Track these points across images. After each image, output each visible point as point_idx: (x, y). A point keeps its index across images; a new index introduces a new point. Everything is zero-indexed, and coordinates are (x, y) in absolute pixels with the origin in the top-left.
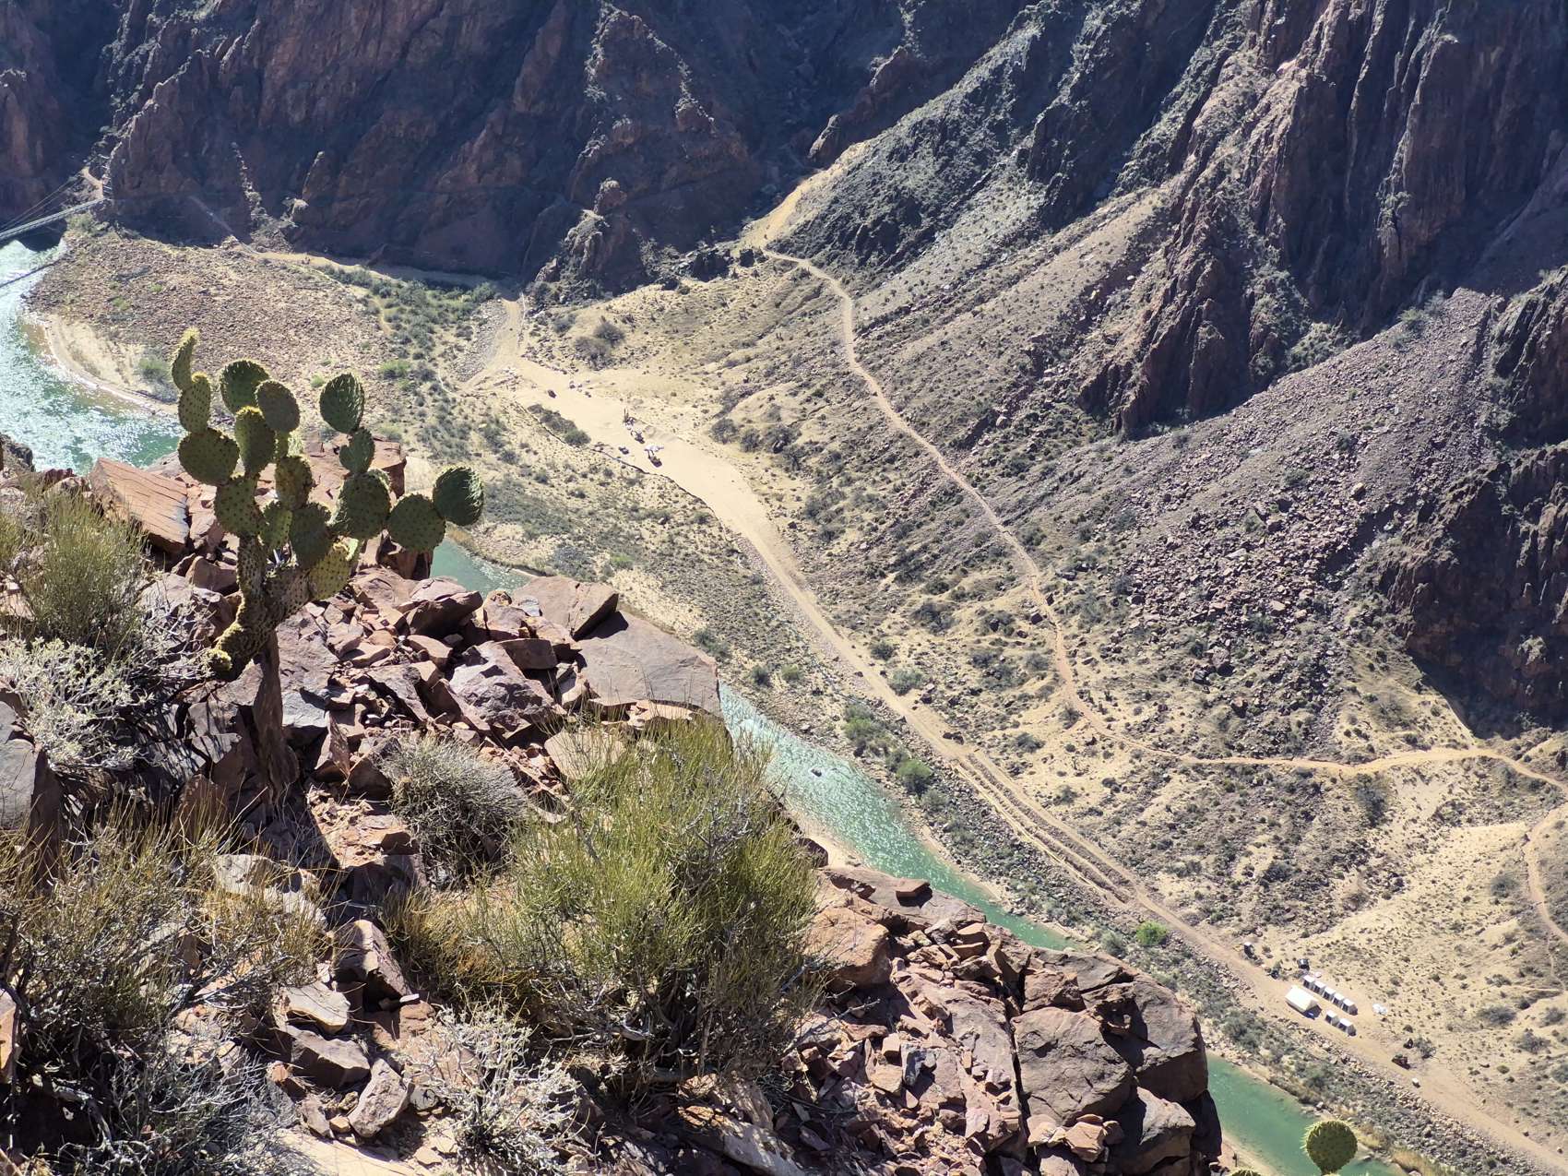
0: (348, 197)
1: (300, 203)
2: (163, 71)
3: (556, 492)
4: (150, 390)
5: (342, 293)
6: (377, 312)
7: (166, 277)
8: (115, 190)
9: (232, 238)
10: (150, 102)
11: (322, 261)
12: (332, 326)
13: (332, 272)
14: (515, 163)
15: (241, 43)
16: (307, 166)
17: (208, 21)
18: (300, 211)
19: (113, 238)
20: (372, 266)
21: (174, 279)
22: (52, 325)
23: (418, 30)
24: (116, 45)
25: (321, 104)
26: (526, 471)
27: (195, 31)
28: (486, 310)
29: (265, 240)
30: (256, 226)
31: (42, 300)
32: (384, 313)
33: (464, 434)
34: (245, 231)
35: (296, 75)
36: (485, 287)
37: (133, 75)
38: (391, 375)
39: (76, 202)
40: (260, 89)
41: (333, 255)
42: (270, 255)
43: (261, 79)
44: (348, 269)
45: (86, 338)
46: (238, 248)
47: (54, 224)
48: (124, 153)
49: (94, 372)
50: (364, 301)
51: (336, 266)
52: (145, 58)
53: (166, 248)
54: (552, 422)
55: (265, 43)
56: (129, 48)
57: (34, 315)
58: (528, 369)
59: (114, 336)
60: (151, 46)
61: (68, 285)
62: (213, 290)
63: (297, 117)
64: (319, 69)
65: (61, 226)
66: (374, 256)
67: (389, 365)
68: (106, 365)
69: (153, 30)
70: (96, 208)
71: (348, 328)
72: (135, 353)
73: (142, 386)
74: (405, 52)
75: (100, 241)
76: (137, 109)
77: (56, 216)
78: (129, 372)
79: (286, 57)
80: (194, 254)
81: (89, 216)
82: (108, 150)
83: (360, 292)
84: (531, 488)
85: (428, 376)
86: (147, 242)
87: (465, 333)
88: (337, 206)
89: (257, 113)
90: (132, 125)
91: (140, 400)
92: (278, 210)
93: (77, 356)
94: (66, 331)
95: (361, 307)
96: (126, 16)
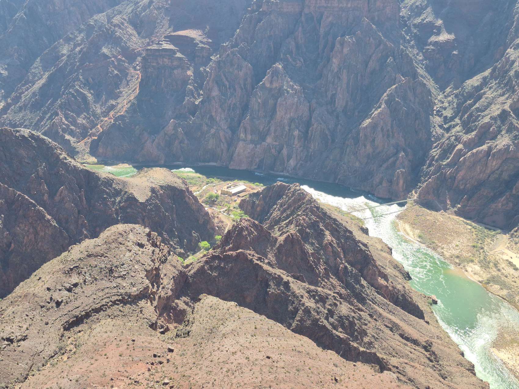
0: (470, 206)
1: (459, 206)
2: (434, 174)
3: (509, 280)
4: (419, 240)
5: (466, 227)
6: (473, 232)
7: (427, 217)
8: (419, 197)
9: (443, 211)
10: (430, 180)
11: (462, 219)
12: (462, 233)
13: (464, 222)
14: (511, 205)
15: (452, 170)
16: (462, 198)
17: (445, 165)
18: (459, 208)
19: (417, 207)
20: (473, 222)
21: (428, 218)
22: (401, 223)
23: (493, 172)
24: (425, 167)
25: (468, 185)
26: (503, 274)
27: (442, 166)
28: (499, 236)
29: (450, 212)
30: (448, 209)
31: (399, 217)
32: (475, 233)
33: (489, 263)
34: (446, 209)
35: (463, 179)
36: (499, 231)
37: (427, 174)
38: (474, 246)
39: (410, 198)
40: (454, 181)
41: (466, 218)
42: (450, 216)
43: (455, 179)
44: (468, 222)
45: (407, 227)
46: (443, 213)
47: (405, 202)
48: (422, 190)
49: (408, 234)
50: (470, 229)
51: (465, 221)
52: (430, 171)
53: (428, 211)
54: (511, 264)
55: (457, 171)
56: (427, 168)
57: (397, 220)
58: (506, 251)
59: (414, 227)
60: (432, 168)
61: (406, 215)
62: (436, 221)
63: (462, 187)
64: (469, 178)
65: (406, 203)
66: (474, 220)
67: (474, 244)
68: (411, 233)
69: (433, 165)
70: (414, 200)
71: (466, 234)
72: (417, 232)
73: (418, 239)
74: (489, 176)
75: (414, 207)
76: (427, 181)
77: (405, 201)
78: (415, 236)
79: (462, 175)
80: (434, 213)
81: (413, 201)
82: (419, 188)
83: (470, 227)
84: (503, 278)
85: (482, 248)
86: (424, 209)
87: (493, 240)
88: (467, 208)
89: (453, 185)
90: (425, 184)
91: (417, 242)
92: (453, 207)
93: (405, 230)
94: (404, 225)
95: (469, 230)
96: (428, 162)
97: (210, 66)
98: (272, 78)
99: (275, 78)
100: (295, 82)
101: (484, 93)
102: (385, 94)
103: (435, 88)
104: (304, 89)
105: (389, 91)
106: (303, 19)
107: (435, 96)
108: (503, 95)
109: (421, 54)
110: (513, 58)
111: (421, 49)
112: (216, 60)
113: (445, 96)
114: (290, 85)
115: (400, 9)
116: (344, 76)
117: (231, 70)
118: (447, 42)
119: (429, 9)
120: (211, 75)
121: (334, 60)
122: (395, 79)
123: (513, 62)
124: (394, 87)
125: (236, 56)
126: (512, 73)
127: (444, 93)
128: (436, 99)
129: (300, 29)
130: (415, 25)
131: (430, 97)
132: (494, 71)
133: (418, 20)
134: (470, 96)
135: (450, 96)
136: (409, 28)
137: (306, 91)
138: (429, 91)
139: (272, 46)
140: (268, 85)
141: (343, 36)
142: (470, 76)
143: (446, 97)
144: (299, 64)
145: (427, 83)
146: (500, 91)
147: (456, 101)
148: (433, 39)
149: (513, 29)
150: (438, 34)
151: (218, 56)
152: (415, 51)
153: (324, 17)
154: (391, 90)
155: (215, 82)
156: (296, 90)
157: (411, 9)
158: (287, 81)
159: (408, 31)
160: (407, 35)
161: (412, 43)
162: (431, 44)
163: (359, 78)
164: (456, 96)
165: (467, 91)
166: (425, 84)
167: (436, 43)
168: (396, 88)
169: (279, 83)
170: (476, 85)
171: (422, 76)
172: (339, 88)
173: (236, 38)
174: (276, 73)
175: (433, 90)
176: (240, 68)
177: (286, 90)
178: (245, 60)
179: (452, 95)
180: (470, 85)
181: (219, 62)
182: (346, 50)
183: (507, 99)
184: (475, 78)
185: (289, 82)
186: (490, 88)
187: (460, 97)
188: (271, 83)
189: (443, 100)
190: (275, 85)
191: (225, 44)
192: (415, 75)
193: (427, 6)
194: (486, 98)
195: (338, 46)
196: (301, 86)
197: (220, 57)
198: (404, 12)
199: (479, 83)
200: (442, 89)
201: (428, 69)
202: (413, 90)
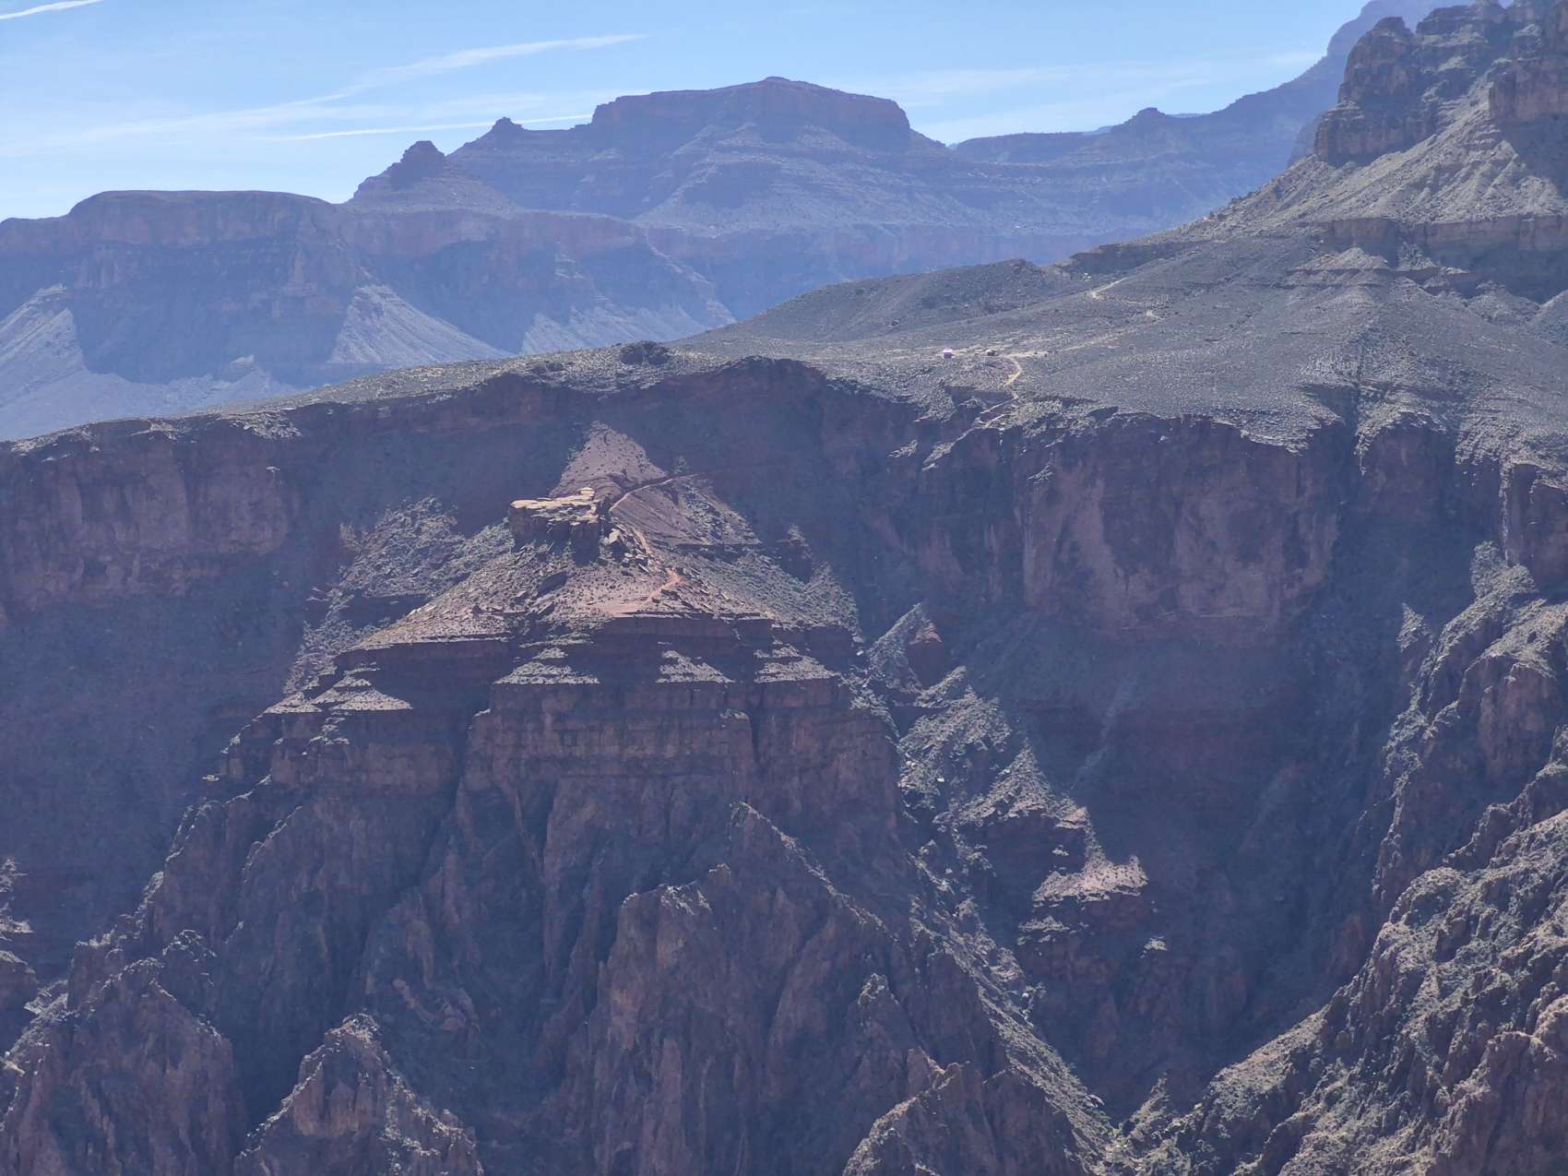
97: (22, 1047)
98: (328, 1092)
99: (342, 1089)
100: (438, 1106)
101: (1308, 1124)
102: (864, 1146)
103: (1086, 1110)
104: (480, 1136)
105: (882, 1129)
106: (462, 813)
107: (1092, 1146)
108: (1389, 1129)
109: (1007, 956)
110: (1408, 962)
111: (1005, 933)
112: (54, 1019)
113: (1135, 1142)
114: (417, 1119)
115: (895, 760)
116: (669, 1068)
117: (127, 1062)
118: (1118, 899)
119: (1024, 760)
120: (27, 1091)
121: (617, 997)
122: (905, 1074)
123: (1416, 978)
124: (902, 1108)
125: (153, 996)
126: (1415, 1029)
127: (1128, 1128)
128: (1095, 1160)
129: (451, 858)
130: (969, 830)
131: (1068, 1153)
132: (1335, 1021)
133: (981, 809)
134: (1245, 1139)
135: (1158, 1143)
136: (945, 841)
137: (494, 1144)
138: (1063, 1124)
139: (323, 940)
140: (308, 1127)
141: (651, 884)
142: (1238, 1052)
143: (1139, 1147)
144: (452, 1022)
145: (1049, 1088)
146: (1375, 1114)
147: (1188, 1166)
148: (1055, 886)
149: (1392, 836)
150: (1075, 865)
151: (64, 999)
152: (983, 944)
153: (559, 803)
154: (889, 1125)
155: (46, 1123)
156: (443, 1142)
157: (948, 759)
158: (400, 1102)
159: (944, 857)
160: (941, 874)
161: (965, 907)
162: (1047, 908)
163: (737, 1072)
164: (1186, 1142)
165: (1228, 1115)
166: (1040, 1093)
167: (1069, 908)
168: (911, 1112)
169: (364, 1112)
170: (1267, 1087)
171: (1022, 1056)
172: (648, 1129)
173: (151, 910)
174: (346, 1065)
175: (1078, 1119)
176: (169, 1051)
177: (397, 1145)
178: (194, 1009)
179: (1167, 1136)
180: (1240, 1091)
181: (64, 1031)
182: (668, 950)
183: (1411, 1146)
184: (1258, 1057)
185: (410, 1107)
186: (1332, 1100)
187: (1204, 1146)
188: (322, 1117)
189: (1127, 1163)
190: (345, 1123)
191: (94, 944)
192: (991, 1052)
193: (1013, 748)
194: (1320, 1147)
195: (629, 932)
196: (466, 1126)
197: (72, 1003)
198: (914, 776)
199: (1277, 1080)
200: (1119, 1110)
201: (1044, 1021)
202: (991, 1122)
